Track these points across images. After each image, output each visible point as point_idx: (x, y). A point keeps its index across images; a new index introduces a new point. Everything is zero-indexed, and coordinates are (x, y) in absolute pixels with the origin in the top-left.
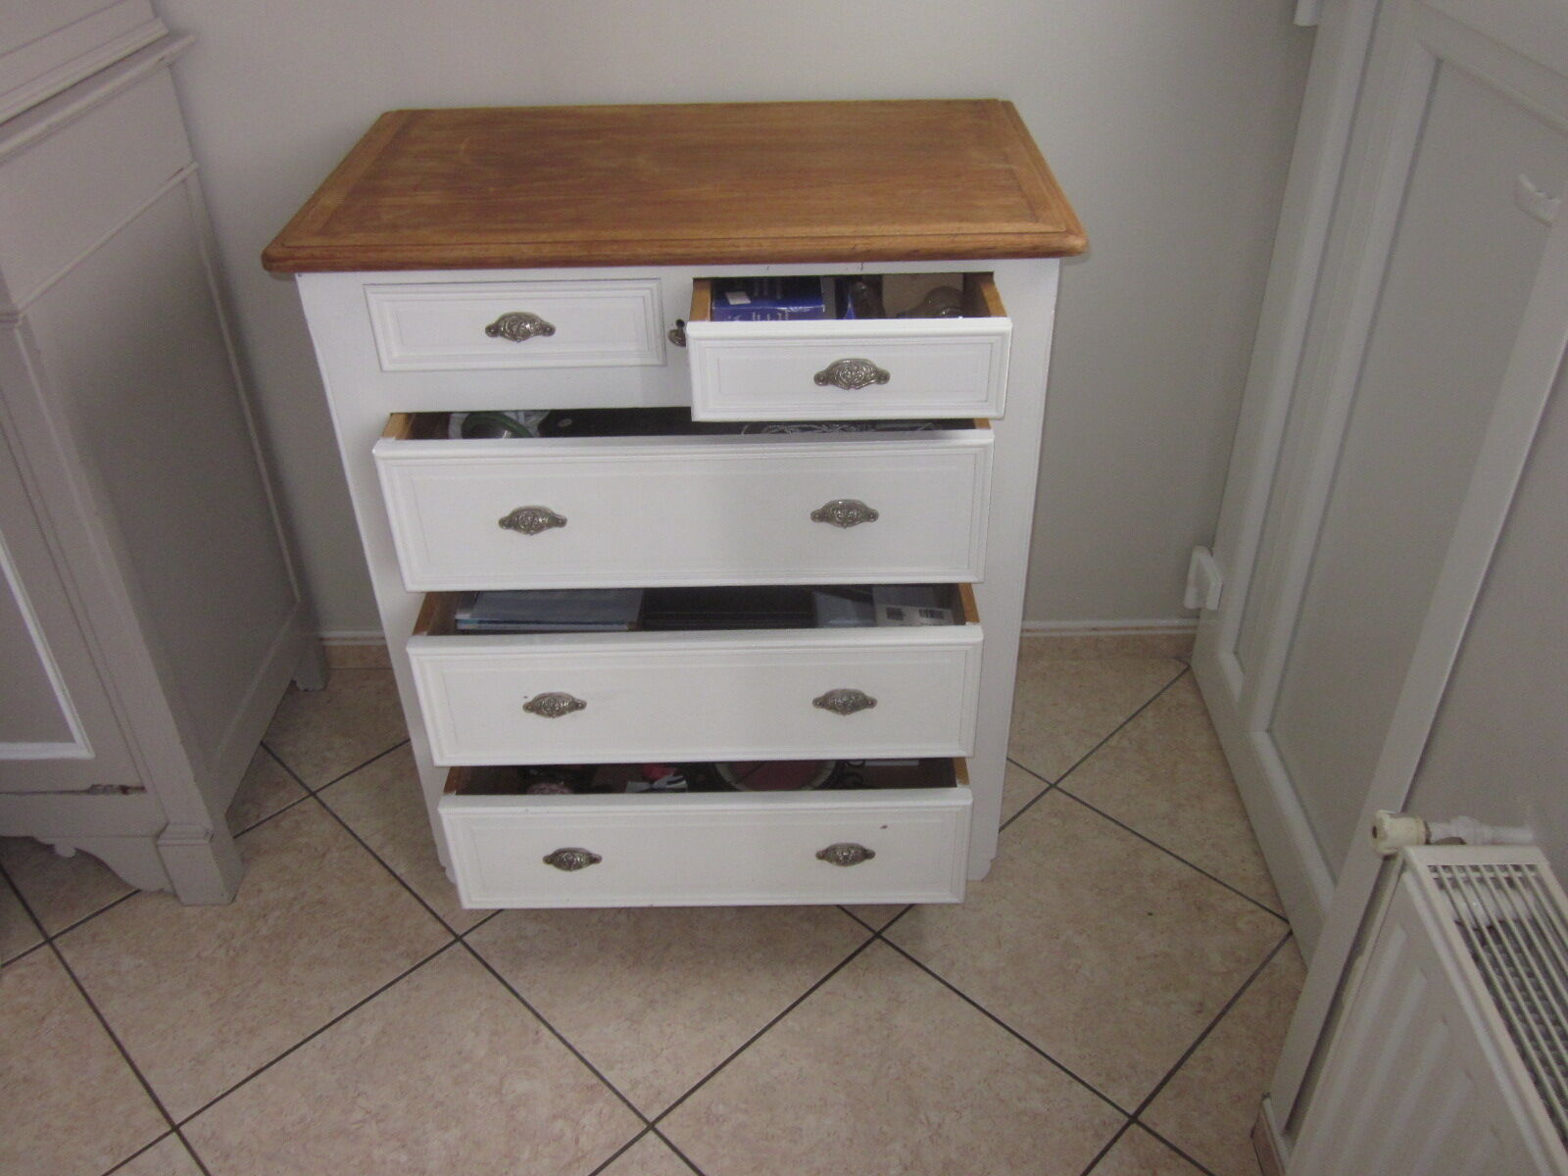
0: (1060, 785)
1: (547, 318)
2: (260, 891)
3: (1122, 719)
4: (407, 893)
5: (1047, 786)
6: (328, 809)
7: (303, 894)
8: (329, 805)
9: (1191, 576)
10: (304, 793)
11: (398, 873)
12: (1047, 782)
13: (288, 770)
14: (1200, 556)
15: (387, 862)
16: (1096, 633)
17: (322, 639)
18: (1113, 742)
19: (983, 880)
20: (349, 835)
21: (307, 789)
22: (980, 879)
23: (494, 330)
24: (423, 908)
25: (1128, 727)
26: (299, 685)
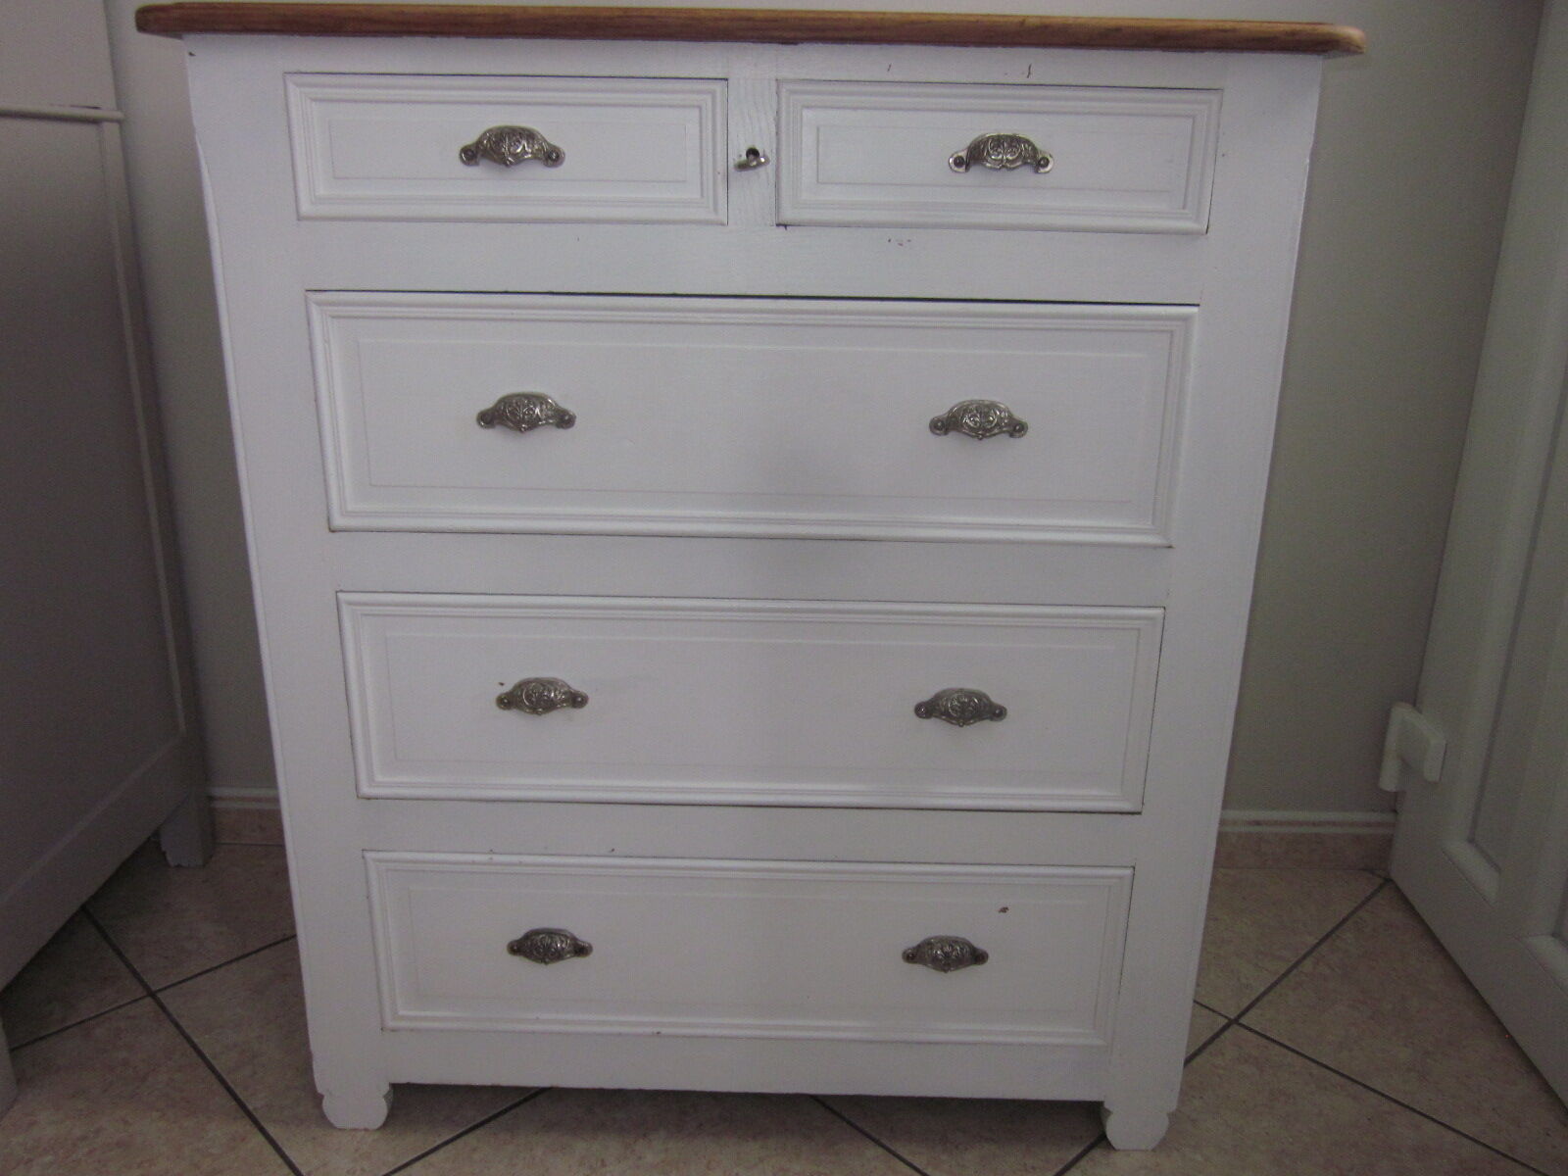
0: (1243, 1021)
1: (552, 137)
2: (32, 1124)
3: (1312, 941)
4: (260, 1138)
5: (1224, 1022)
6: (169, 1015)
7: (98, 1132)
8: (171, 1009)
9: (1392, 741)
10: (140, 992)
11: (250, 1108)
12: (1226, 1017)
13: (128, 965)
14: (1402, 713)
15: (238, 1091)
16: (1258, 829)
17: (211, 798)
18: (1307, 965)
19: (1154, 1150)
20: (190, 1050)
21: (146, 986)
22: (1150, 1148)
23: (471, 155)
24: (280, 1161)
25: (1324, 948)
26: (169, 858)
